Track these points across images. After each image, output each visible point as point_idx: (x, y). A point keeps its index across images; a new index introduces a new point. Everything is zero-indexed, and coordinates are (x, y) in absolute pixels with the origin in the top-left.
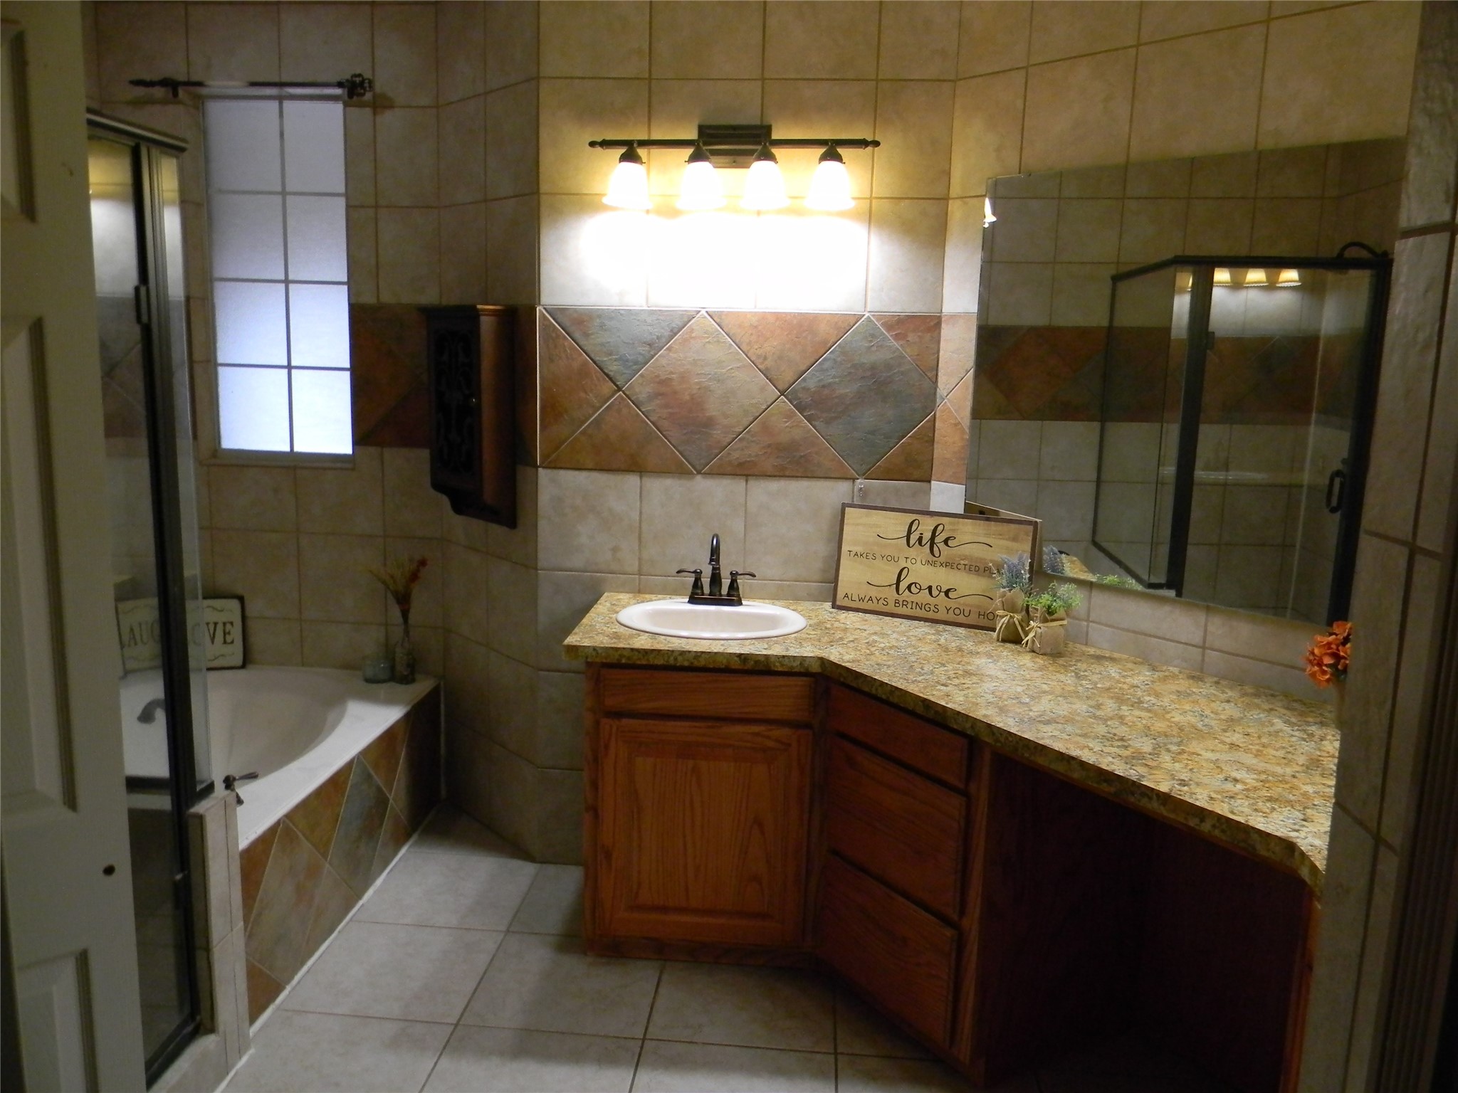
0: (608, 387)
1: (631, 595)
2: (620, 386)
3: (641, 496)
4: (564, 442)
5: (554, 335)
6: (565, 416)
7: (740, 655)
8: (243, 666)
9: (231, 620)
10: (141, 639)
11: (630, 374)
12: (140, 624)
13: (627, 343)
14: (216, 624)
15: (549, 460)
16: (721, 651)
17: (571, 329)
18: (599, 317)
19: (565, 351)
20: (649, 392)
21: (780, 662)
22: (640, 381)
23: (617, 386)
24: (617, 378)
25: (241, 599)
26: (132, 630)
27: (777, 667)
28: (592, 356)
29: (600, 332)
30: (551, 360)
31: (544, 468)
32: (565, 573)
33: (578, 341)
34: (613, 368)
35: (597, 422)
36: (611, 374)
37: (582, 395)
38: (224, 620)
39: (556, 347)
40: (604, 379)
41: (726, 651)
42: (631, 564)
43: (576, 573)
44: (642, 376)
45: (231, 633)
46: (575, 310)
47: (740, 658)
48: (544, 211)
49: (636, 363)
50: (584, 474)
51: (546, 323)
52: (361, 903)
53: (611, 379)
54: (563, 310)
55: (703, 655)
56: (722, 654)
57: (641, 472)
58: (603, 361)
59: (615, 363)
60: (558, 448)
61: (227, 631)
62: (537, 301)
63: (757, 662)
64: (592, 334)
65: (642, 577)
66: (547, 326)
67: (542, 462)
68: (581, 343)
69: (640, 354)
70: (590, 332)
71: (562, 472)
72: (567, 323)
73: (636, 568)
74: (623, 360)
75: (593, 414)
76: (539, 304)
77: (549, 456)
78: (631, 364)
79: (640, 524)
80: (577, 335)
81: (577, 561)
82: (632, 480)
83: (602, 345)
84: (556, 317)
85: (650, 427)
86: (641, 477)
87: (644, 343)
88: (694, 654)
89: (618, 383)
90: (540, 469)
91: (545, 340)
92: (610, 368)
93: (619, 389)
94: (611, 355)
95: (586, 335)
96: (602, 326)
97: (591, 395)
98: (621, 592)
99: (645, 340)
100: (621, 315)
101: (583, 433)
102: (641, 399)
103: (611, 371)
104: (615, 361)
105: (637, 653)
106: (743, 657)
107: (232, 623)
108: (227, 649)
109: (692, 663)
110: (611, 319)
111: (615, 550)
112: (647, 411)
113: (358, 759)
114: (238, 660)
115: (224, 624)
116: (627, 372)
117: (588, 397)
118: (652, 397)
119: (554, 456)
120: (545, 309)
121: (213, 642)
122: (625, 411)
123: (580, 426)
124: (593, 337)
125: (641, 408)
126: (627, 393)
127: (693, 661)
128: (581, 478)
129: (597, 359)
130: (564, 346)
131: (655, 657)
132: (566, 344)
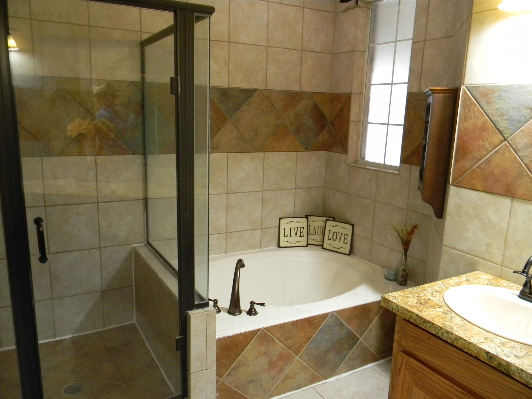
0: (498, 138)
1: (490, 277)
2: (506, 137)
3: (510, 213)
4: (467, 171)
5: (469, 104)
6: (469, 155)
7: (487, 353)
8: (349, 255)
9: (347, 234)
10: (318, 233)
11: (514, 129)
12: (318, 227)
13: (515, 108)
14: (342, 234)
15: (457, 182)
16: (475, 343)
17: (480, 99)
18: (498, 90)
19: (475, 113)
20: (525, 143)
21: (519, 373)
22: (521, 135)
23: (504, 137)
24: (505, 132)
25: (353, 226)
26: (315, 228)
27: (516, 376)
28: (491, 117)
29: (498, 101)
30: (466, 120)
31: (454, 186)
32: (457, 251)
33: (483, 107)
34: (503, 125)
35: (488, 161)
36: (501, 129)
37: (481, 142)
38: (346, 233)
39: (469, 111)
40: (496, 132)
41: (478, 345)
42: (498, 257)
43: (463, 253)
44: (522, 131)
45: (347, 239)
46: (484, 87)
47: (487, 355)
48: (473, 24)
49: (519, 122)
50: (476, 193)
51: (466, 96)
52: (325, 381)
53: (500, 132)
54: (476, 87)
55: (461, 340)
56: (475, 346)
57: (512, 197)
58: (497, 121)
59: (505, 122)
60: (463, 174)
61: (345, 238)
62: (462, 83)
63: (500, 364)
64: (493, 102)
65: (503, 267)
66: (466, 98)
67: (453, 182)
68: (485, 108)
69: (523, 116)
70: (491, 101)
71: (463, 190)
72: (478, 96)
73: (500, 261)
74: (511, 120)
75: (486, 155)
76: (463, 84)
77: (457, 178)
78: (516, 122)
79: (507, 233)
80: (483, 104)
81: (464, 246)
82: (506, 202)
83: (498, 109)
84: (472, 92)
85: (524, 168)
86: (512, 201)
87: (527, 108)
88: (455, 337)
89: (505, 135)
90: (451, 186)
91: (464, 107)
92: (501, 125)
93: (505, 139)
94: (503, 116)
95: (489, 103)
96: (500, 97)
97: (487, 143)
98: (488, 273)
99: (528, 106)
100: (513, 88)
101: (478, 167)
102: (519, 147)
103: (501, 127)
104: (505, 120)
105: (420, 319)
106: (489, 355)
107: (348, 235)
108: (344, 246)
109: (453, 342)
110: (507, 91)
111: (488, 245)
112: (523, 156)
113: (332, 314)
114: (347, 251)
115: (345, 234)
116: (512, 128)
117: (484, 144)
118: (526, 147)
119: (460, 179)
120: (466, 87)
121: (340, 241)
122: (507, 154)
123: (477, 162)
124: (493, 104)
125: (518, 153)
126: (510, 142)
127: (454, 341)
128: (474, 195)
129: (493, 119)
130: (474, 111)
131: (430, 327)
132: (476, 109)
